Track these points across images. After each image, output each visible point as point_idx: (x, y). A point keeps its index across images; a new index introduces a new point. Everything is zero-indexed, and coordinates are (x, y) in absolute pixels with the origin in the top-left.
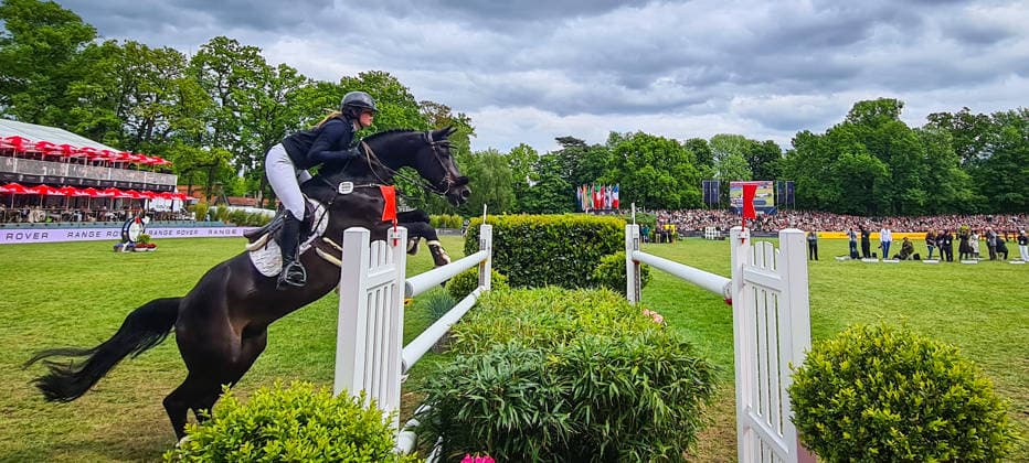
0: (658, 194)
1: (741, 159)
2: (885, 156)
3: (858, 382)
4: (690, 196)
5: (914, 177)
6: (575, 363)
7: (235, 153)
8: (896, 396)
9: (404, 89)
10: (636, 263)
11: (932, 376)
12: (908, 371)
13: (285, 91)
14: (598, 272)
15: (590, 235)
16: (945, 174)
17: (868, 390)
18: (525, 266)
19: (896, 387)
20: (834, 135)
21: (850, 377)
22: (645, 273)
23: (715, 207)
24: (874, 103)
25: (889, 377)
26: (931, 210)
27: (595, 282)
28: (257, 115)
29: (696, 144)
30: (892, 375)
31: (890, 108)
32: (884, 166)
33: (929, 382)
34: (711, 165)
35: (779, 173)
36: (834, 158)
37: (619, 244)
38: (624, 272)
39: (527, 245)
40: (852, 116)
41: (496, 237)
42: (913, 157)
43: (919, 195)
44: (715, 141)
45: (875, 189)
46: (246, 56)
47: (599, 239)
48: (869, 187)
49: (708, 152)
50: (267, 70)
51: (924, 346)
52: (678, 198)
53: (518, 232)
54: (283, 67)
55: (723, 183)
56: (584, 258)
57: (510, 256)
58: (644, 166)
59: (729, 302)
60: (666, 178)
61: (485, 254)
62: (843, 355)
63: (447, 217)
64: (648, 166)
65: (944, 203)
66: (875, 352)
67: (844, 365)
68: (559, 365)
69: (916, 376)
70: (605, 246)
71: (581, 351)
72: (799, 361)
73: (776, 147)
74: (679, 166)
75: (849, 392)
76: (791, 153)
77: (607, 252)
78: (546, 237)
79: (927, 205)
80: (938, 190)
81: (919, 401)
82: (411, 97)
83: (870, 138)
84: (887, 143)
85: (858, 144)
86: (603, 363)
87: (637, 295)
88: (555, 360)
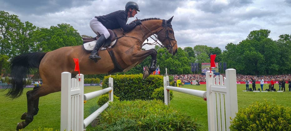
0: (174, 68)
1: (206, 55)
2: (262, 52)
3: (257, 122)
4: (186, 69)
5: (274, 59)
6: (148, 124)
7: (10, 57)
8: (272, 126)
9: (76, 31)
10: (168, 90)
11: (285, 119)
12: (276, 117)
13: (28, 32)
14: (154, 95)
15: (150, 82)
16: (287, 58)
17: (261, 125)
18: (125, 94)
19: (272, 123)
20: (243, 44)
21: (254, 120)
22: (171, 95)
23: (196, 73)
24: (258, 31)
25: (269, 120)
26: (280, 72)
27: (152, 99)
28: (17, 41)
29: (188, 49)
30: (270, 119)
31: (265, 33)
32: (262, 56)
33: (284, 121)
34: (194, 57)
35: (220, 60)
36: (242, 53)
37: (161, 84)
38: (163, 94)
39: (126, 86)
40: (249, 36)
41: (114, 83)
42: (274, 52)
43: (276, 67)
44: (196, 48)
45: (258, 65)
46: (12, 19)
47: (153, 83)
48: (256, 64)
49: (193, 52)
50: (21, 24)
51: (282, 109)
52: (182, 70)
53: (123, 81)
54: (27, 23)
55: (199, 64)
56: (148, 90)
57: (120, 90)
58: (168, 58)
59: (206, 99)
60: (177, 62)
61: (110, 88)
62: (251, 113)
63: (94, 79)
64: (170, 58)
65: (286, 70)
66: (263, 111)
67: (252, 116)
68: (142, 125)
69: (280, 119)
70: (156, 86)
71: (150, 120)
72: (234, 116)
73: (219, 49)
74: (182, 58)
75: (254, 125)
76: (225, 52)
77: (156, 87)
78: (133, 83)
79: (279, 71)
80: (284, 64)
81: (280, 127)
82: (78, 34)
83: (256, 45)
84: (263, 47)
85: (252, 48)
86: (158, 124)
87: (168, 102)
88: (140, 123)
